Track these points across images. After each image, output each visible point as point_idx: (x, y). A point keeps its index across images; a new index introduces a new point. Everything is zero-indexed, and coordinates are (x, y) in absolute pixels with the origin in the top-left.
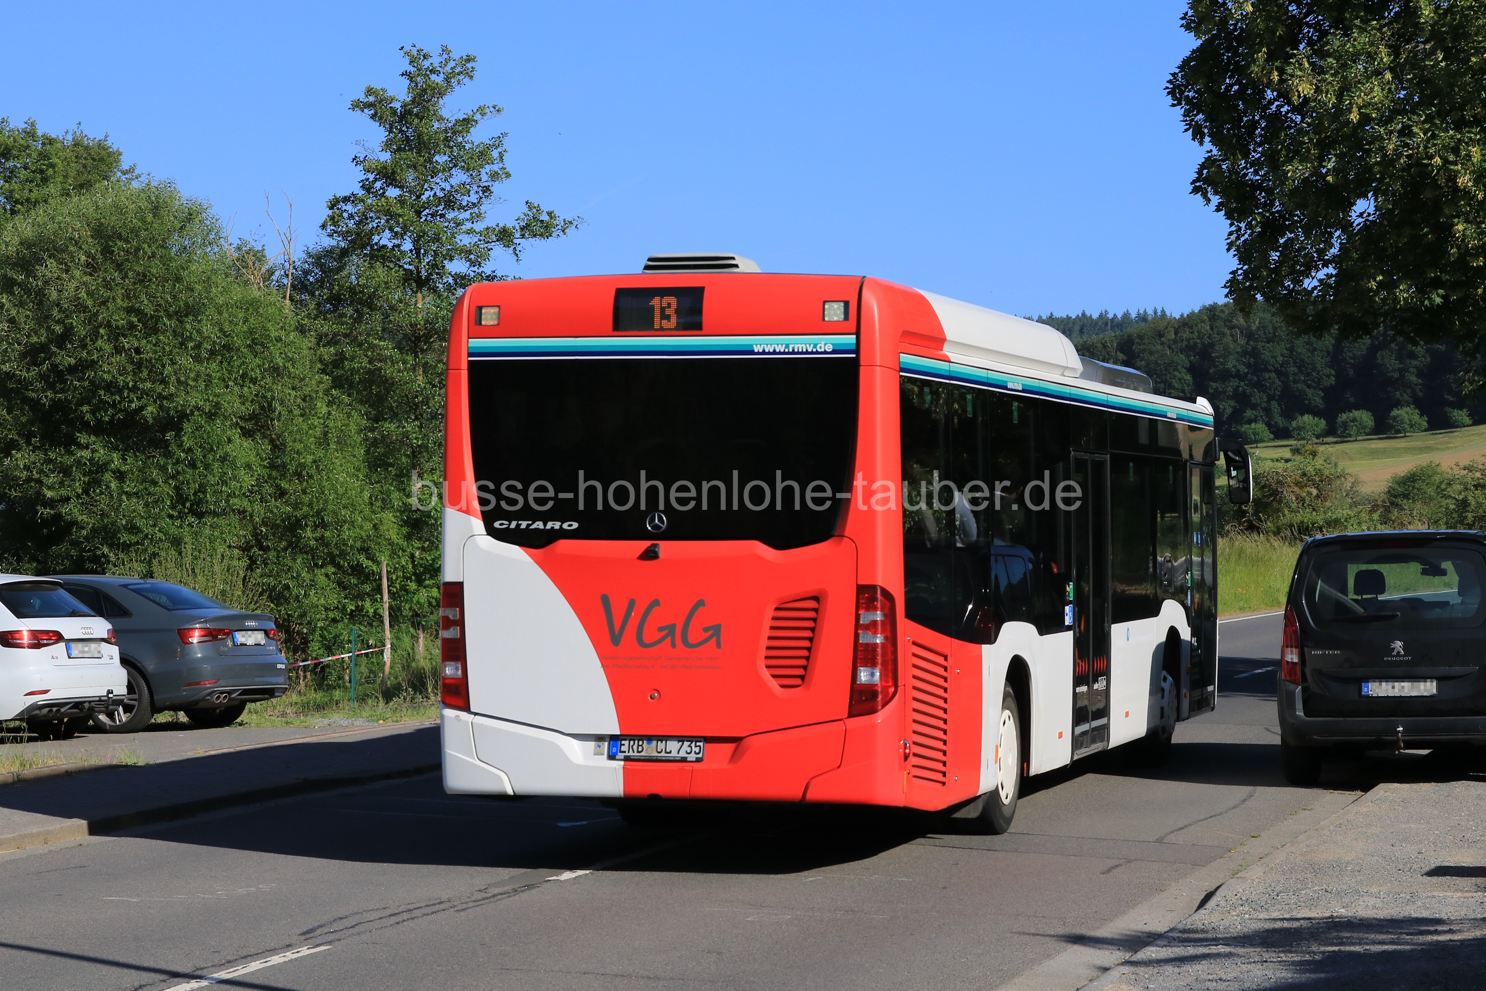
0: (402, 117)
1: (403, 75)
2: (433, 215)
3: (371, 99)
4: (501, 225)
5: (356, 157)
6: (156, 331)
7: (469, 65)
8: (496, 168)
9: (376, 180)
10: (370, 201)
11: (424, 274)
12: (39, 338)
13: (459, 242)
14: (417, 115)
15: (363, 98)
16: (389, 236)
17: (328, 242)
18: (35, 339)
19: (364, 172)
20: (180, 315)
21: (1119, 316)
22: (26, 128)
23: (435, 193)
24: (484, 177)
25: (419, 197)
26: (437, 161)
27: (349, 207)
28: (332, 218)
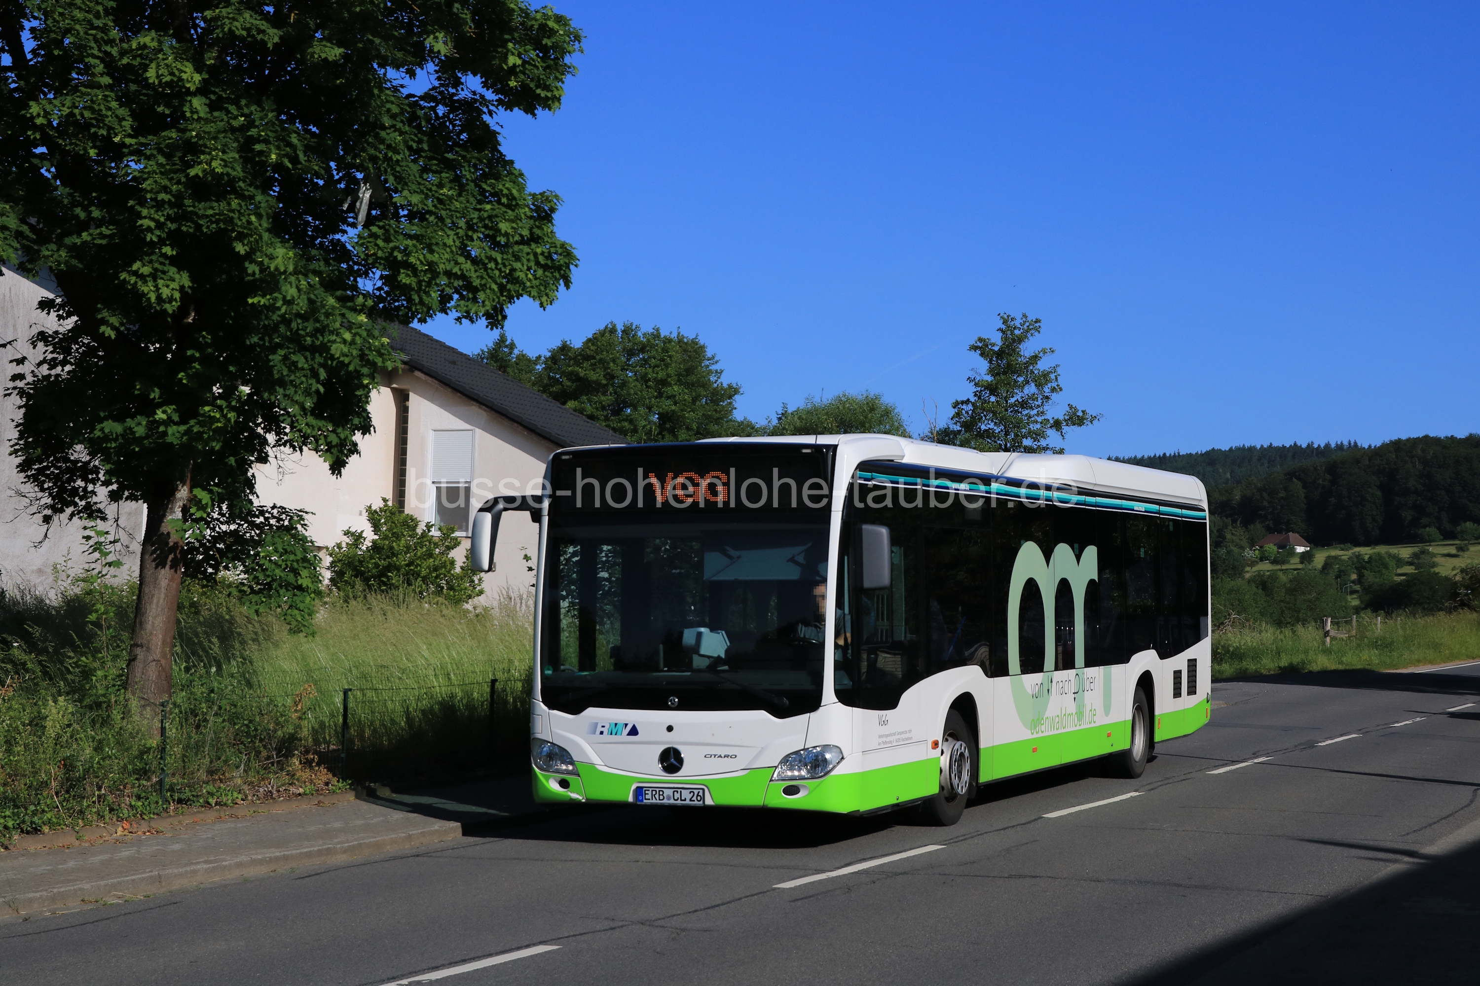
1: (998, 330)
2: (1016, 412)
3: (981, 344)
4: (1055, 418)
5: (969, 377)
7: (1037, 325)
8: (1054, 384)
9: (983, 391)
10: (979, 404)
13: (1031, 428)
14: (1007, 354)
15: (976, 343)
19: (975, 386)
21: (1322, 446)
23: (1016, 399)
24: (1046, 390)
25: (1007, 402)
26: (1018, 381)
28: (956, 414)
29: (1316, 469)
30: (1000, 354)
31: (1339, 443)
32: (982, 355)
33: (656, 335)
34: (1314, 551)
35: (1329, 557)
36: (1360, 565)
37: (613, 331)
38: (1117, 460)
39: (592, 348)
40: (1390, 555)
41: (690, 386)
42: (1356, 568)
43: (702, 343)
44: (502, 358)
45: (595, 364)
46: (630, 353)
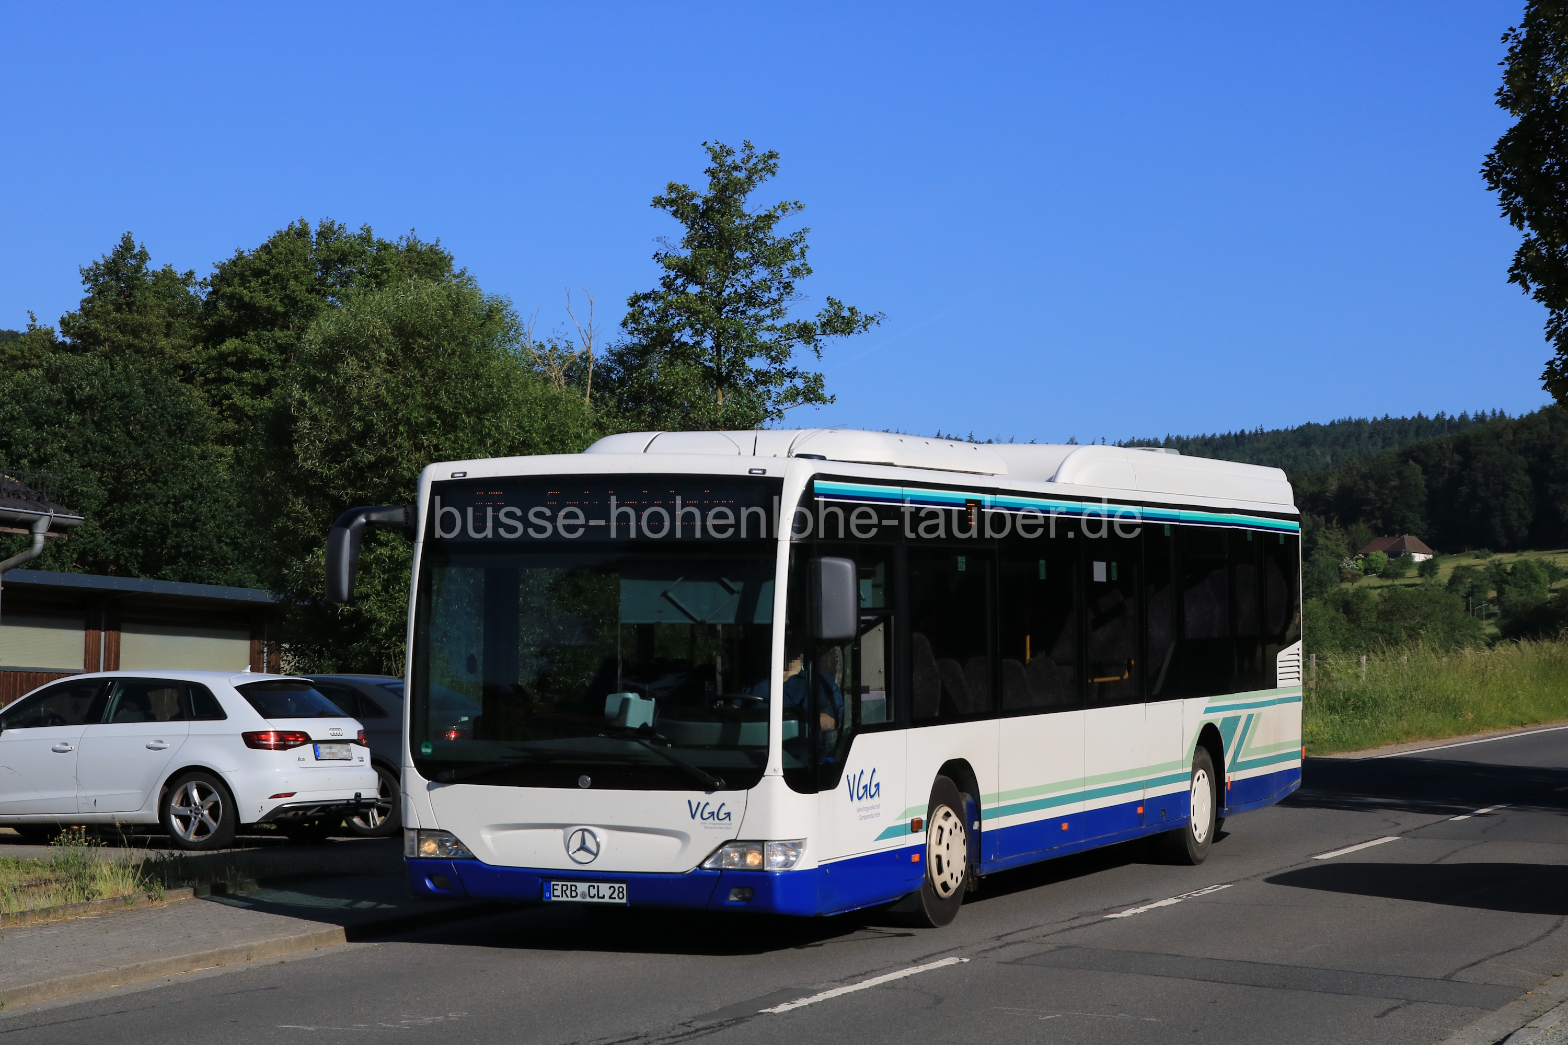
0: (704, 214)
1: (705, 173)
2: (735, 311)
3: (673, 195)
4: (802, 322)
5: (657, 254)
6: (454, 428)
7: (771, 162)
8: (797, 264)
9: (677, 277)
10: (670, 298)
11: (724, 370)
12: (340, 435)
13: (759, 338)
14: (718, 212)
15: (664, 194)
16: (690, 333)
17: (629, 340)
18: (336, 437)
19: (665, 269)
20: (479, 412)
22: (362, 234)
23: (736, 290)
24: (786, 273)
25: (719, 293)
26: (738, 258)
27: (650, 305)
28: (632, 316)
30: (706, 213)
32: (675, 214)
33: (366, 239)
37: (302, 233)
40: (1542, 564)
43: (446, 251)
45: (268, 283)
46: (327, 265)
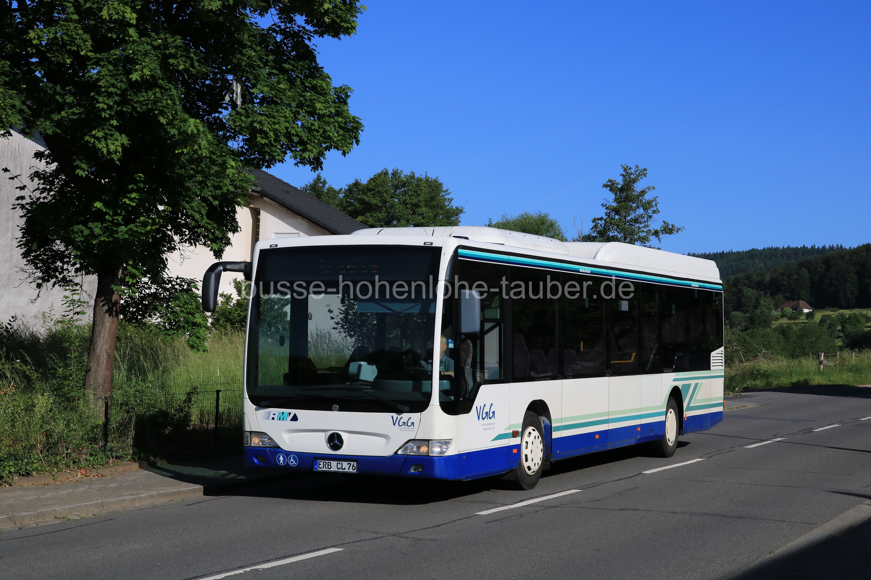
1: (621, 175)
3: (610, 183)
4: (655, 229)
5: (602, 203)
7: (645, 172)
9: (611, 212)
10: (608, 220)
14: (626, 190)
15: (607, 183)
19: (606, 209)
23: (631, 217)
24: (650, 212)
26: (632, 206)
27: (600, 222)
29: (816, 262)
30: (621, 190)
31: (831, 246)
32: (611, 190)
33: (412, 177)
34: (815, 312)
35: (824, 316)
36: (843, 321)
37: (386, 174)
38: (694, 255)
39: (373, 184)
40: (862, 315)
41: (433, 208)
42: (841, 322)
43: (440, 181)
44: (318, 190)
45: (375, 194)
46: (396, 187)
